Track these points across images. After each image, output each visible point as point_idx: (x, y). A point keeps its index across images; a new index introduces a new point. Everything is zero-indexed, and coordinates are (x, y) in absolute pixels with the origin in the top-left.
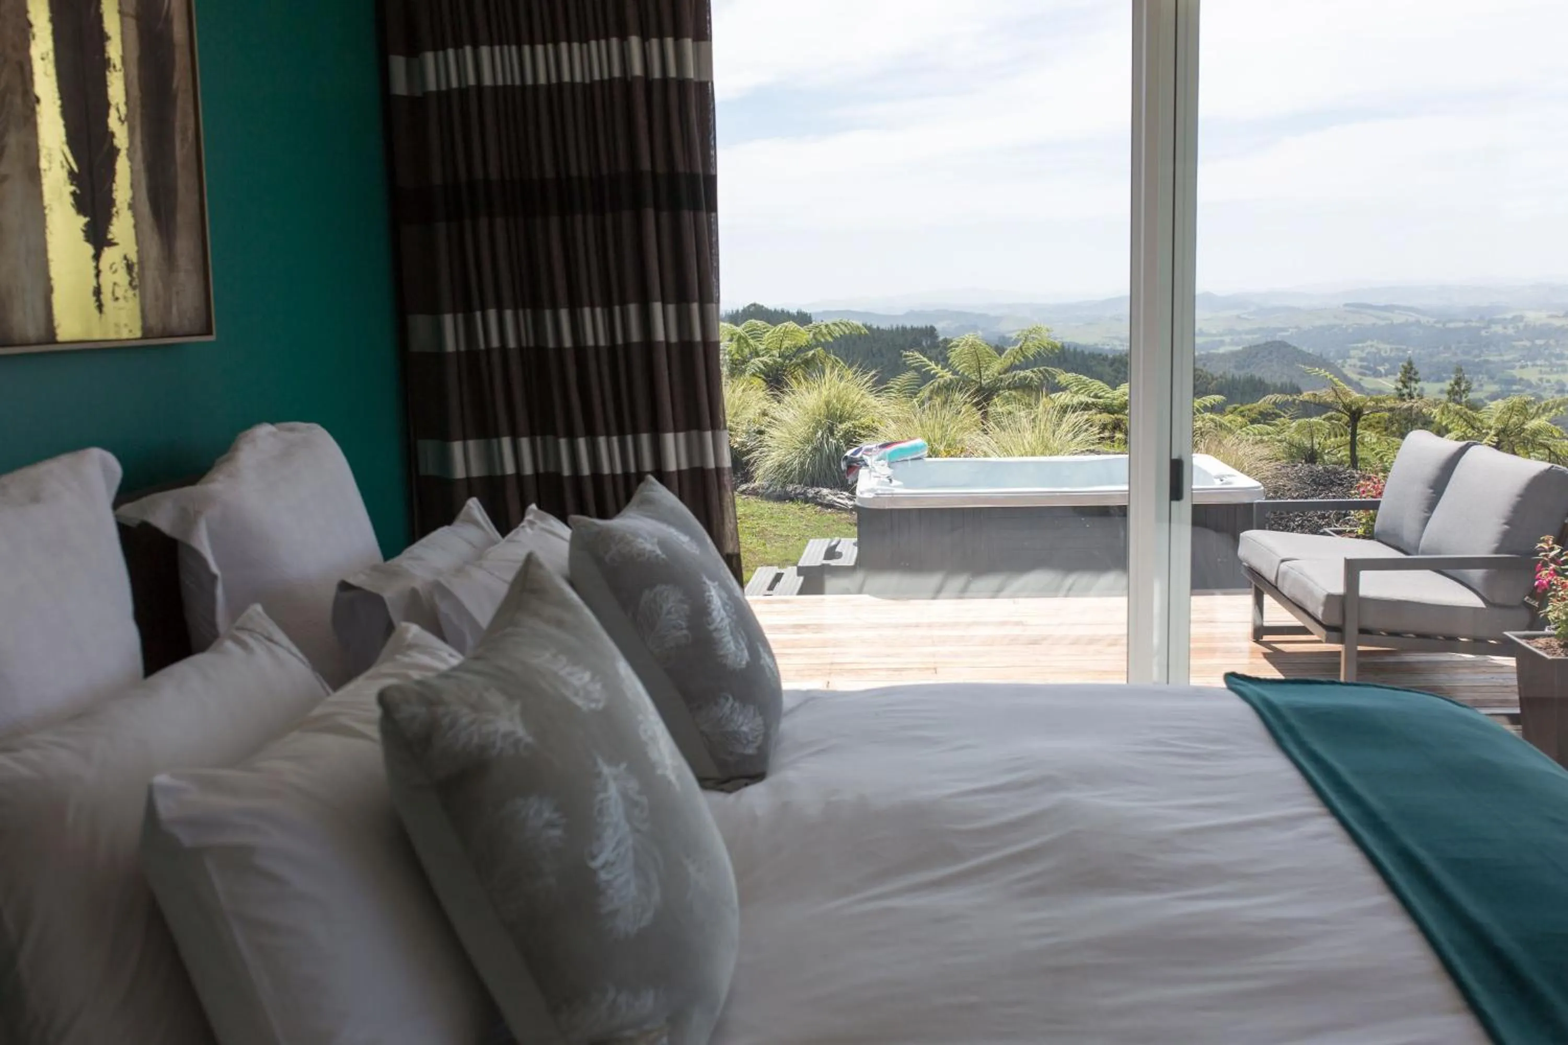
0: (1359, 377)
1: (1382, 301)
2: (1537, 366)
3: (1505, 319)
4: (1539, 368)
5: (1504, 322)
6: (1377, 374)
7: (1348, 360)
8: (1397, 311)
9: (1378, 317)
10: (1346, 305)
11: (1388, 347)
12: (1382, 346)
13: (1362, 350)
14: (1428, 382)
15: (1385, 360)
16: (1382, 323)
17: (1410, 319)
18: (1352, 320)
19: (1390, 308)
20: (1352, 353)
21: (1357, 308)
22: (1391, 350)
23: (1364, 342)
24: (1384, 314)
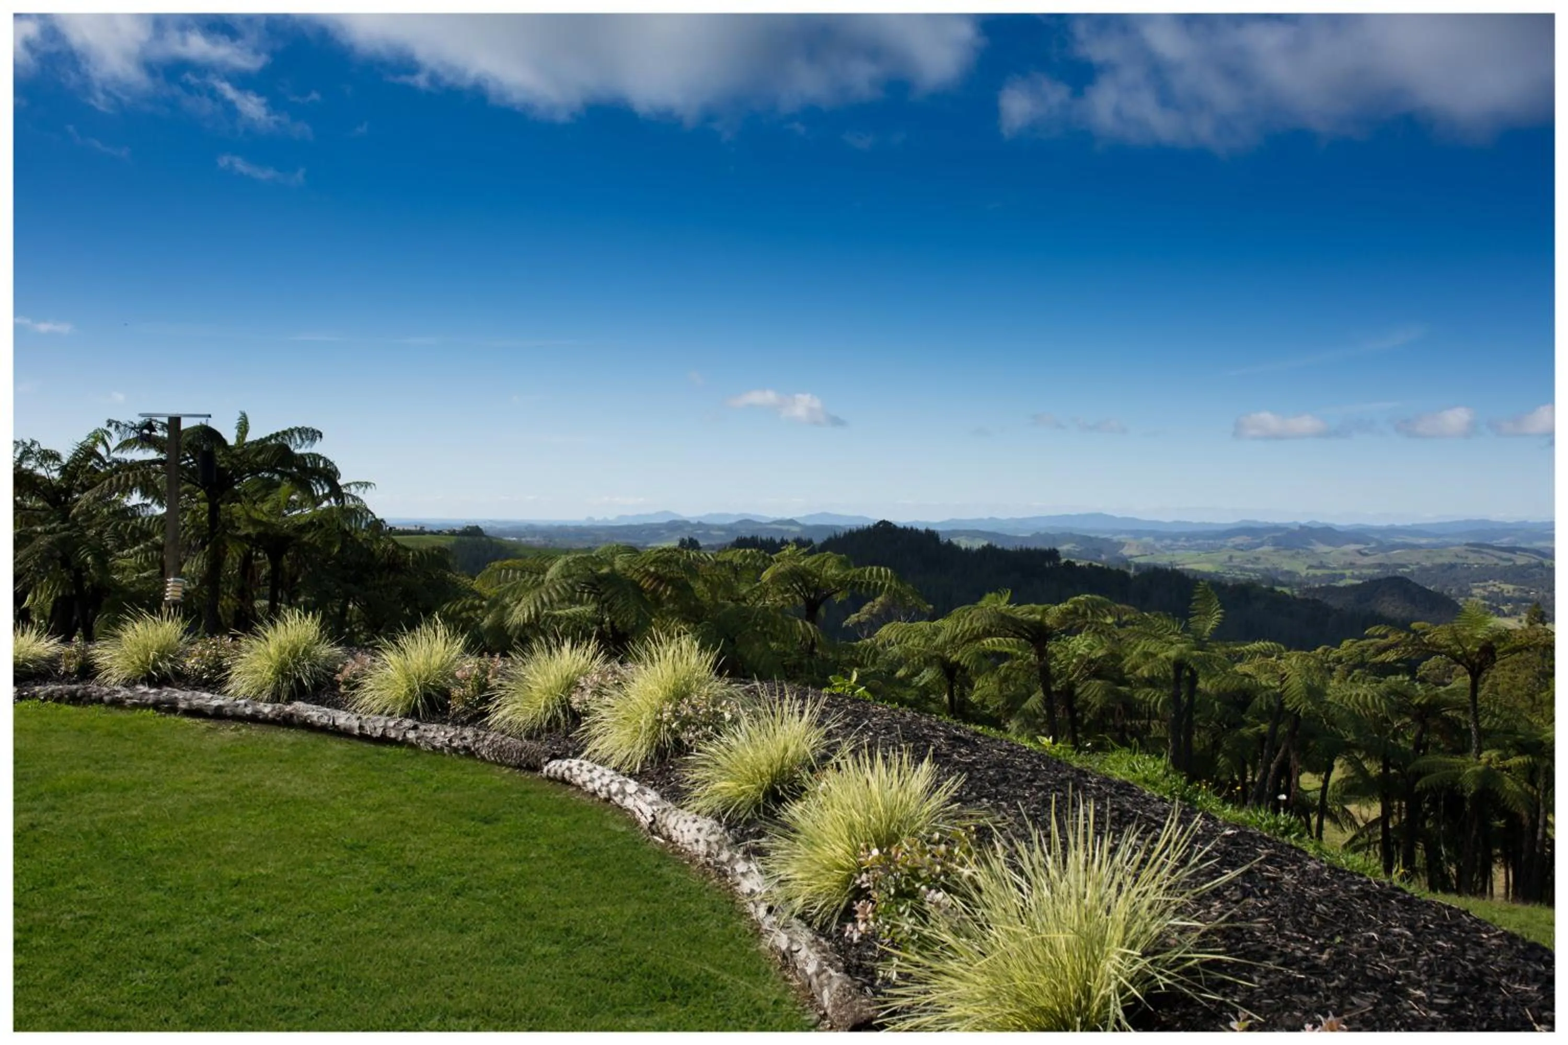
1: (1505, 541)
6: (1501, 614)
7: (1470, 599)
8: (1518, 553)
9: (1501, 558)
10: (1467, 544)
11: (1511, 587)
12: (1506, 587)
13: (1485, 588)
15: (1507, 600)
16: (1503, 564)
17: (1533, 561)
18: (1473, 560)
19: (1512, 550)
20: (1475, 591)
21: (1478, 547)
22: (1514, 590)
23: (1486, 581)
24: (1506, 555)
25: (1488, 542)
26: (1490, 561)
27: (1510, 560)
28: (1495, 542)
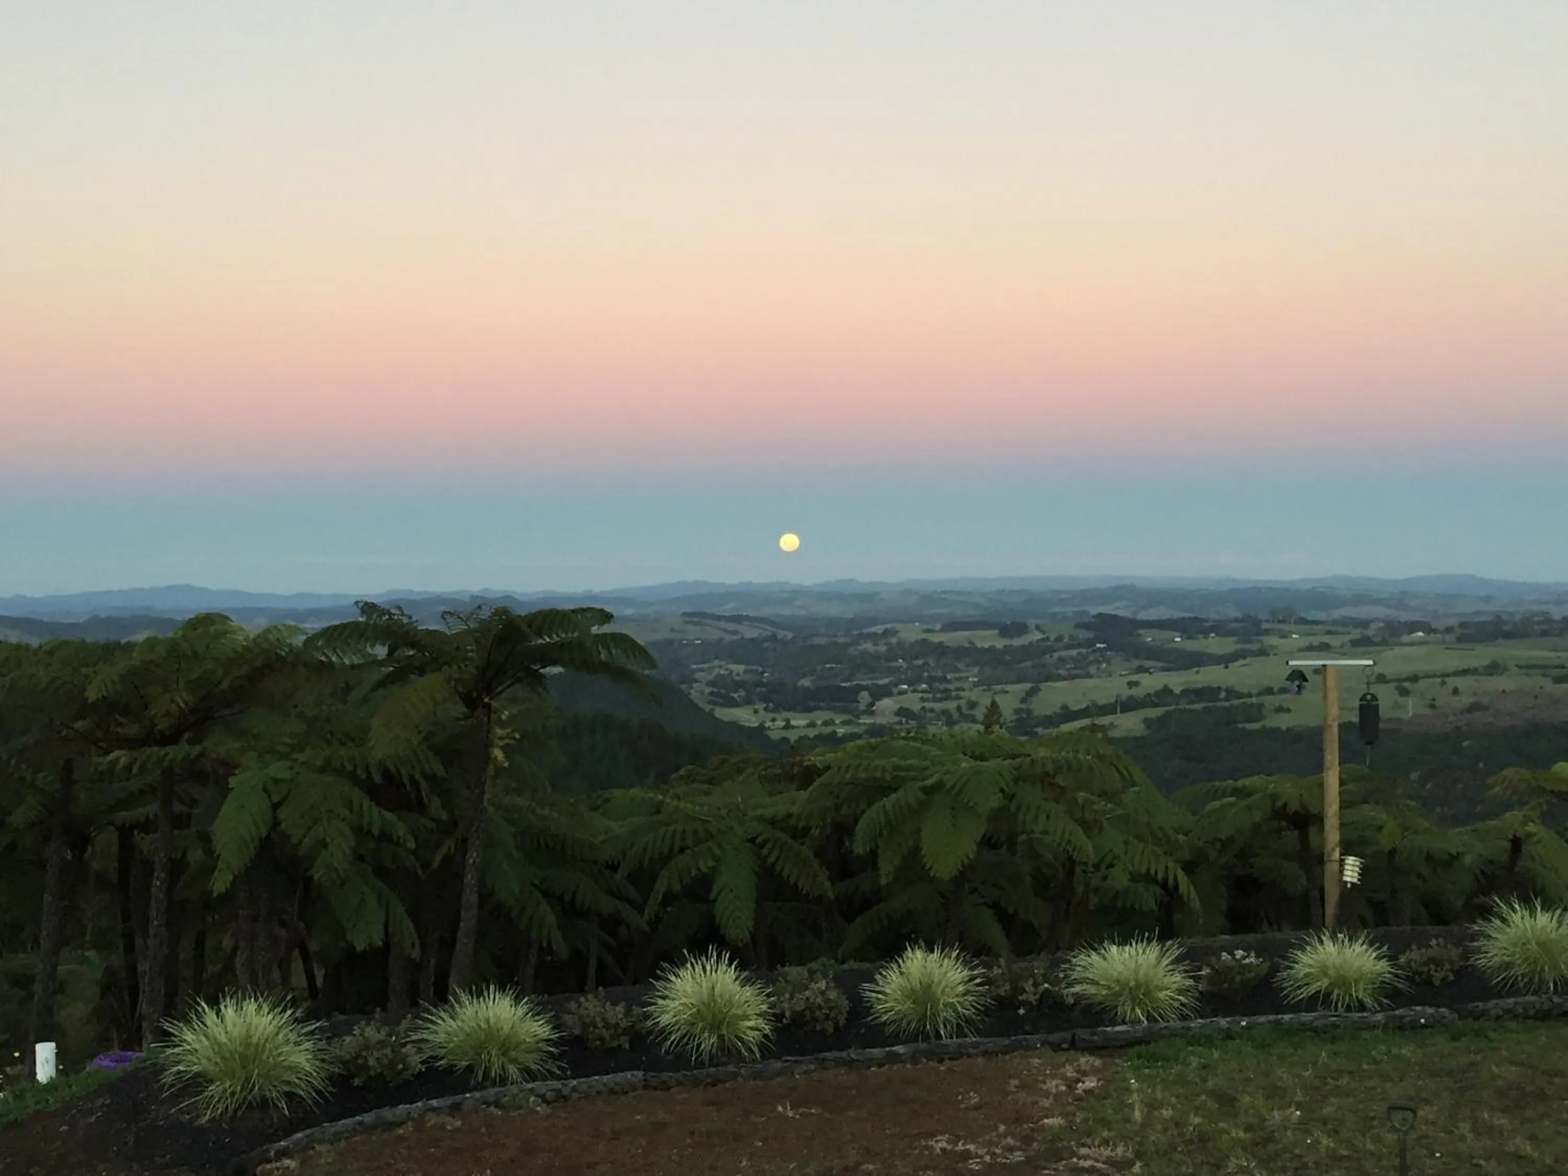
0: (710, 707)
1: (729, 609)
2: (918, 692)
3: (876, 634)
4: (920, 695)
5: (874, 638)
6: (732, 703)
7: (695, 685)
8: (745, 623)
9: (725, 630)
10: (685, 614)
11: (741, 668)
12: (735, 668)
13: (710, 670)
14: (795, 712)
15: (739, 685)
16: (728, 638)
17: (764, 633)
18: (694, 634)
19: (738, 619)
20: (698, 675)
21: (696, 617)
22: (745, 672)
23: (710, 661)
24: (731, 627)
25: (708, 611)
26: (713, 634)
27: (735, 633)
28: (717, 611)
